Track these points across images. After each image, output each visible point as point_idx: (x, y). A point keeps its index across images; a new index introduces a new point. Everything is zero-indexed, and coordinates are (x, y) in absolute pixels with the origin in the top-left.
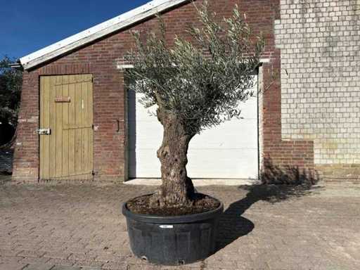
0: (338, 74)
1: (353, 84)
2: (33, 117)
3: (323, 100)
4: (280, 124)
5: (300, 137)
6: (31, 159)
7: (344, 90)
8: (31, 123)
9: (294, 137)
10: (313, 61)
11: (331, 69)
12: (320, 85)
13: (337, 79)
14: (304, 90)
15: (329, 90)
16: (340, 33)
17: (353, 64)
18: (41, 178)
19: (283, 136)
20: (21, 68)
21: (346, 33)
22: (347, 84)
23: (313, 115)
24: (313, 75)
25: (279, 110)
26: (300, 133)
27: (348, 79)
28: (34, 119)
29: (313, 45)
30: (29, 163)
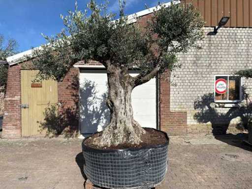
0: (200, 76)
1: (208, 81)
2: (16, 97)
3: (192, 90)
4: (169, 103)
5: (180, 110)
6: (15, 124)
7: (203, 84)
8: (14, 101)
9: (177, 109)
10: (188, 68)
11: (197, 73)
12: (191, 81)
13: (199, 78)
14: (182, 84)
15: (196, 84)
16: (202, 53)
17: (208, 70)
18: (23, 136)
19: (171, 109)
20: (7, 64)
21: (205, 53)
22: (205, 81)
23: (187, 98)
24: (187, 76)
25: (169, 94)
26: (180, 108)
27: (205, 78)
28: (17, 98)
29: (188, 59)
30: (14, 127)
